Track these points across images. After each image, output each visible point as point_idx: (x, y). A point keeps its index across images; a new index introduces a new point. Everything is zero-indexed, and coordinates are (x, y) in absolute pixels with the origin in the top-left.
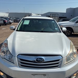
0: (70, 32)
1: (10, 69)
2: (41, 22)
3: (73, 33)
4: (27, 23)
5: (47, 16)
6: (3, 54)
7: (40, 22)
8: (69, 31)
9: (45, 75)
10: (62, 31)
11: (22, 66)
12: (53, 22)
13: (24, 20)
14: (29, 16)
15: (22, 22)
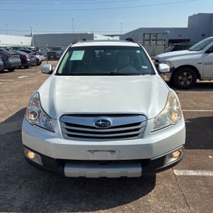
0: (190, 77)
1: (48, 142)
2: (110, 54)
4: (78, 56)
5: (127, 40)
6: (33, 118)
7: (108, 54)
8: (188, 75)
9: (114, 152)
13: (71, 50)
15: (67, 55)
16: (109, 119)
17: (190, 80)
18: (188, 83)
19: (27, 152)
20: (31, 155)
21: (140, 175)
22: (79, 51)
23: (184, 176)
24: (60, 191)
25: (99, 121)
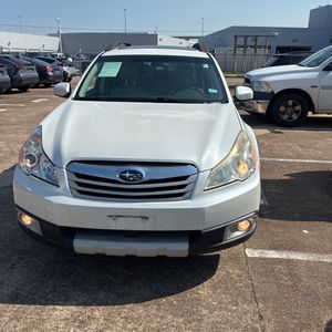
0: (298, 108)
2: (161, 68)
3: (310, 114)
4: (111, 70)
6: (29, 165)
8: (294, 105)
9: (146, 218)
10: (235, 98)
11: (81, 192)
12: (206, 66)
14: (128, 45)
15: (95, 68)
16: (141, 169)
17: (297, 112)
18: (295, 117)
19: (21, 215)
20: (27, 220)
21: (185, 254)
22: (114, 64)
23: (260, 259)
24: (72, 273)
25: (125, 172)
